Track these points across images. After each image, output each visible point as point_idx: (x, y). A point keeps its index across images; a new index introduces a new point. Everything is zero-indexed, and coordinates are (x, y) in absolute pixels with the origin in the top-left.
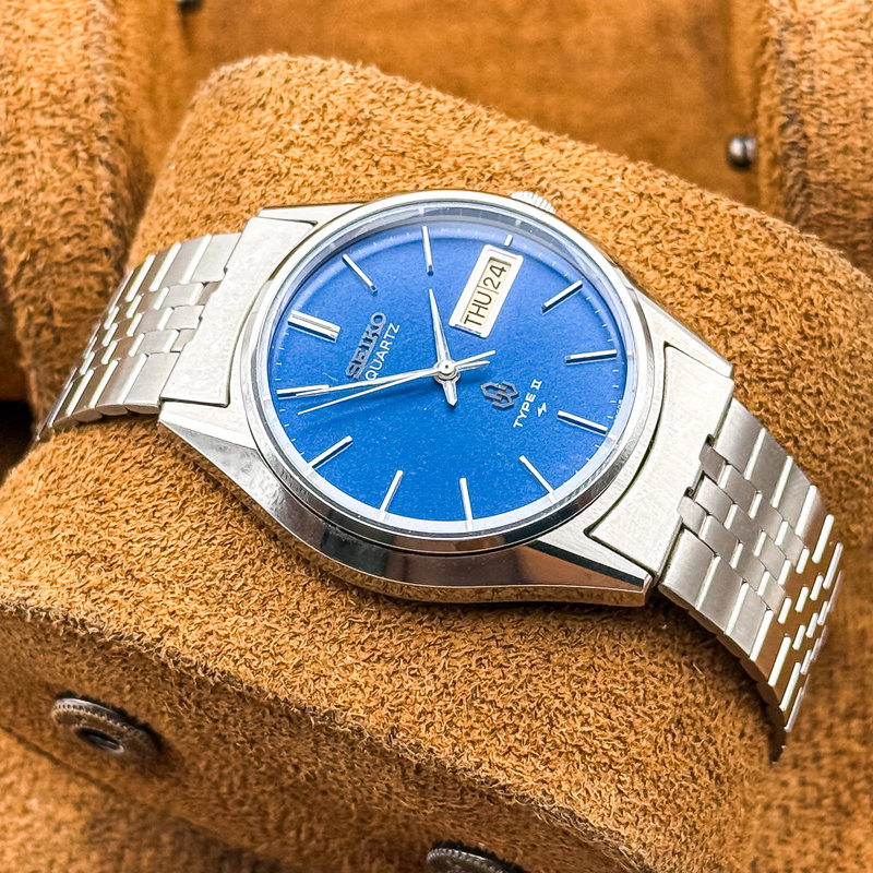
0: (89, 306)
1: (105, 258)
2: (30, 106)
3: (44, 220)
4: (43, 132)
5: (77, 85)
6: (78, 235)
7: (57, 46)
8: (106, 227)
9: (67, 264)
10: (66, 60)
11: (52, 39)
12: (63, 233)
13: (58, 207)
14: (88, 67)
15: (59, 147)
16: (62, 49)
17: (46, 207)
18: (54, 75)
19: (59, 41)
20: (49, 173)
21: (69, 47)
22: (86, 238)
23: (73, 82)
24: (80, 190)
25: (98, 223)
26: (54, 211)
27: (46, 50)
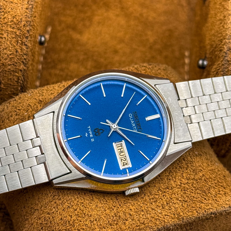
0: (12, 84)
1: (20, 72)
2: (7, 23)
3: (4, 58)
4: (9, 32)
5: (22, 20)
6: (13, 64)
7: (18, 7)
8: (22, 64)
9: (8, 71)
10: (20, 12)
11: (17, 4)
12: (9, 62)
13: (9, 55)
14: (26, 15)
15: (13, 38)
16: (20, 8)
17: (6, 54)
18: (16, 16)
19: (19, 5)
20: (8, 44)
21: (22, 8)
22: (15, 65)
23: (21, 19)
24: (17, 51)
25: (20, 62)
26: (8, 56)
27: (15, 7)
